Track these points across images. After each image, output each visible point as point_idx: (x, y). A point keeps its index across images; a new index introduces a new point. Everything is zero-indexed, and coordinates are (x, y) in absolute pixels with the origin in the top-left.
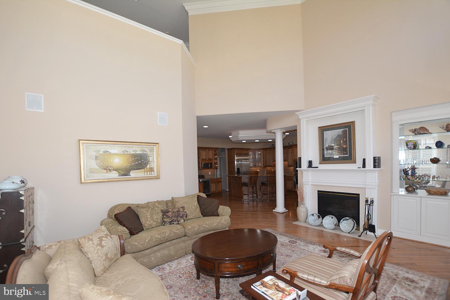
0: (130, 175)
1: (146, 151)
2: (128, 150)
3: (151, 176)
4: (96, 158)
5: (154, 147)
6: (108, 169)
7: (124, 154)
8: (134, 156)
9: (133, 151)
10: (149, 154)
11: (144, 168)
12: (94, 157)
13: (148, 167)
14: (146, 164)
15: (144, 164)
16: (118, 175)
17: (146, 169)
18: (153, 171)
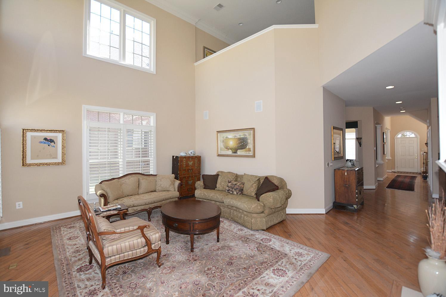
0: (237, 153)
1: (246, 135)
2: (237, 135)
3: (249, 154)
4: (223, 141)
5: (251, 132)
6: (227, 148)
7: (234, 138)
8: (240, 139)
9: (239, 136)
10: (248, 137)
11: (245, 148)
12: (222, 141)
13: (247, 147)
14: (246, 145)
15: (245, 145)
16: (231, 152)
17: (246, 149)
18: (251, 151)
